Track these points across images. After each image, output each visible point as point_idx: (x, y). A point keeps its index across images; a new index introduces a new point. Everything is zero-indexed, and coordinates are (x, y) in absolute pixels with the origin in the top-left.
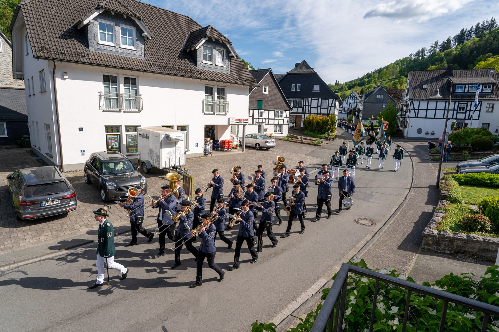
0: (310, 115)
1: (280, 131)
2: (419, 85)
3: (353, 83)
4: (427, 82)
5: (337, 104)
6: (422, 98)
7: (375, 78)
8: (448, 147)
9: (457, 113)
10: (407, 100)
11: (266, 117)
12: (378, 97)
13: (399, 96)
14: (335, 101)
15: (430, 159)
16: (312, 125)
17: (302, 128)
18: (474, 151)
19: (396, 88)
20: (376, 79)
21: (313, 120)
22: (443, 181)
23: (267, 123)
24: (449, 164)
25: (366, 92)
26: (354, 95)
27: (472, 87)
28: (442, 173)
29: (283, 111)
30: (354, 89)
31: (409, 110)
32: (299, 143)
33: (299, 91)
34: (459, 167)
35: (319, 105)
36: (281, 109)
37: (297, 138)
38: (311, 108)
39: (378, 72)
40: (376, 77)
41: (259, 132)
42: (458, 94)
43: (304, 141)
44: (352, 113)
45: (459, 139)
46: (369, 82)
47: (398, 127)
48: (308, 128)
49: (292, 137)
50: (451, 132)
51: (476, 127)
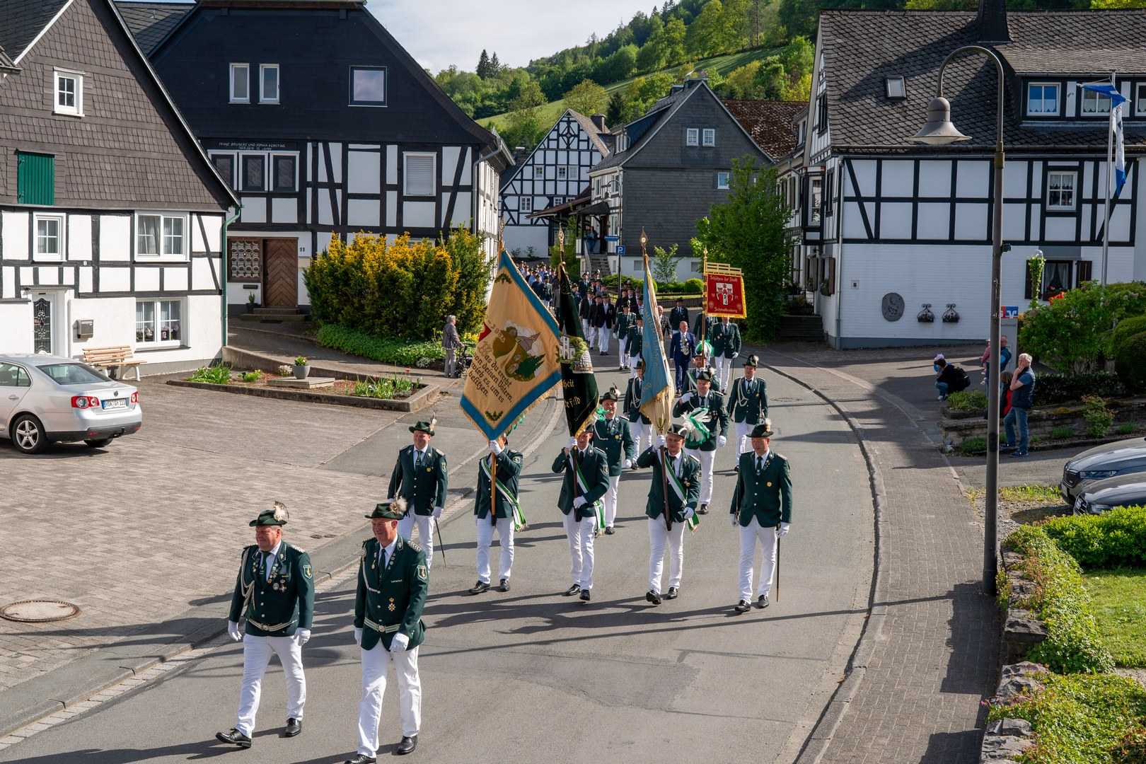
0: (344, 239)
1: (175, 335)
2: (869, 78)
3: (570, 66)
4: (904, 66)
5: (488, 178)
6: (887, 144)
7: (671, 42)
8: (1020, 384)
9: (1045, 214)
10: (823, 151)
11: (80, 249)
12: (692, 137)
13: (789, 132)
14: (475, 159)
15: (949, 448)
16: (360, 294)
17: (303, 310)
18: (1128, 396)
19: (772, 93)
20: (680, 49)
21: (360, 262)
22: (1012, 557)
23: (86, 286)
24: (1032, 464)
25: (636, 115)
26: (574, 126)
27: (1091, 93)
28: (1003, 515)
29: (186, 218)
30: (574, 98)
31: (835, 206)
32: (286, 396)
33: (275, 100)
34: (1073, 479)
35: (392, 179)
36: (170, 204)
37: (273, 368)
38: (346, 196)
39: (682, 11)
40: (677, 35)
41: (43, 342)
42: (1039, 124)
43: (315, 384)
44: (572, 220)
45: (1063, 337)
46: (646, 62)
47: (795, 289)
48: (338, 311)
49: (247, 365)
50: (1024, 307)
51: (1125, 282)
